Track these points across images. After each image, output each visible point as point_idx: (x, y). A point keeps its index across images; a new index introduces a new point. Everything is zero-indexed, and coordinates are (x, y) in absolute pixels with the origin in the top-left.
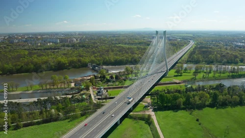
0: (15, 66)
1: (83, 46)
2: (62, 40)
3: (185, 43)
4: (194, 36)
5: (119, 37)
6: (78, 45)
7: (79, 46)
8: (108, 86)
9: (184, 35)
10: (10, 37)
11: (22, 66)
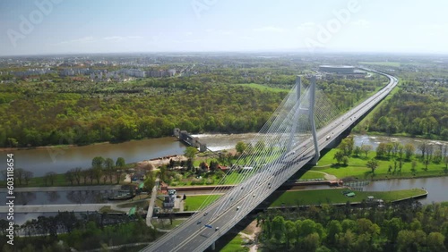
0: (43, 130)
1: (183, 87)
2: (150, 73)
3: (379, 85)
4: (403, 67)
5: (257, 66)
6: (174, 85)
7: (177, 86)
8: (192, 184)
9: (382, 64)
10: (64, 65)
11: (54, 133)
